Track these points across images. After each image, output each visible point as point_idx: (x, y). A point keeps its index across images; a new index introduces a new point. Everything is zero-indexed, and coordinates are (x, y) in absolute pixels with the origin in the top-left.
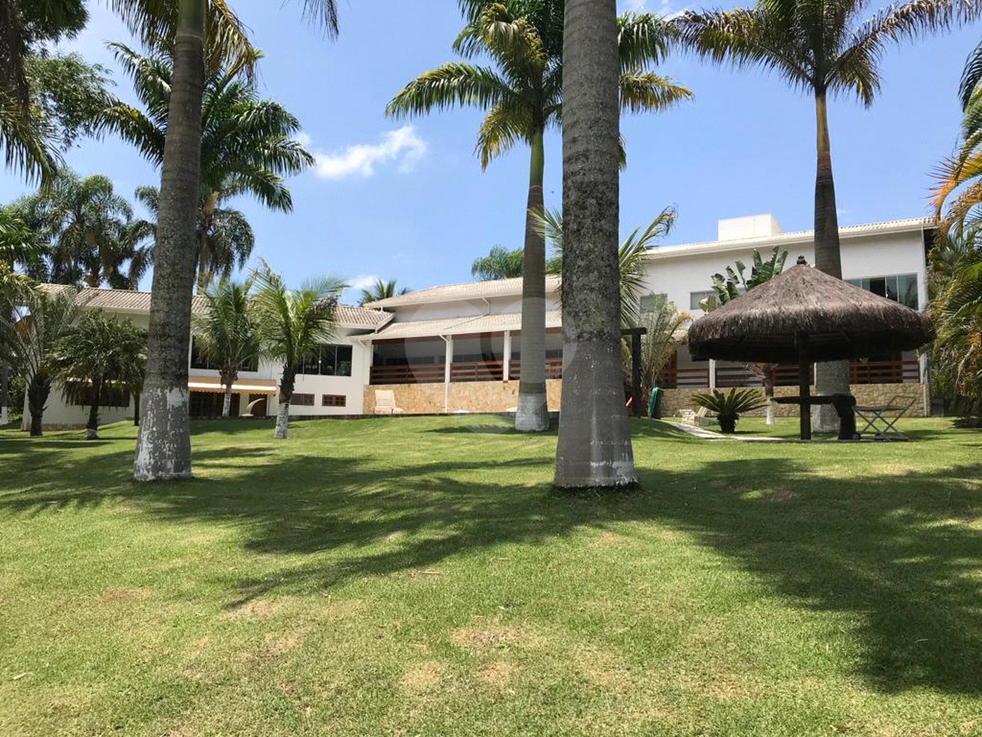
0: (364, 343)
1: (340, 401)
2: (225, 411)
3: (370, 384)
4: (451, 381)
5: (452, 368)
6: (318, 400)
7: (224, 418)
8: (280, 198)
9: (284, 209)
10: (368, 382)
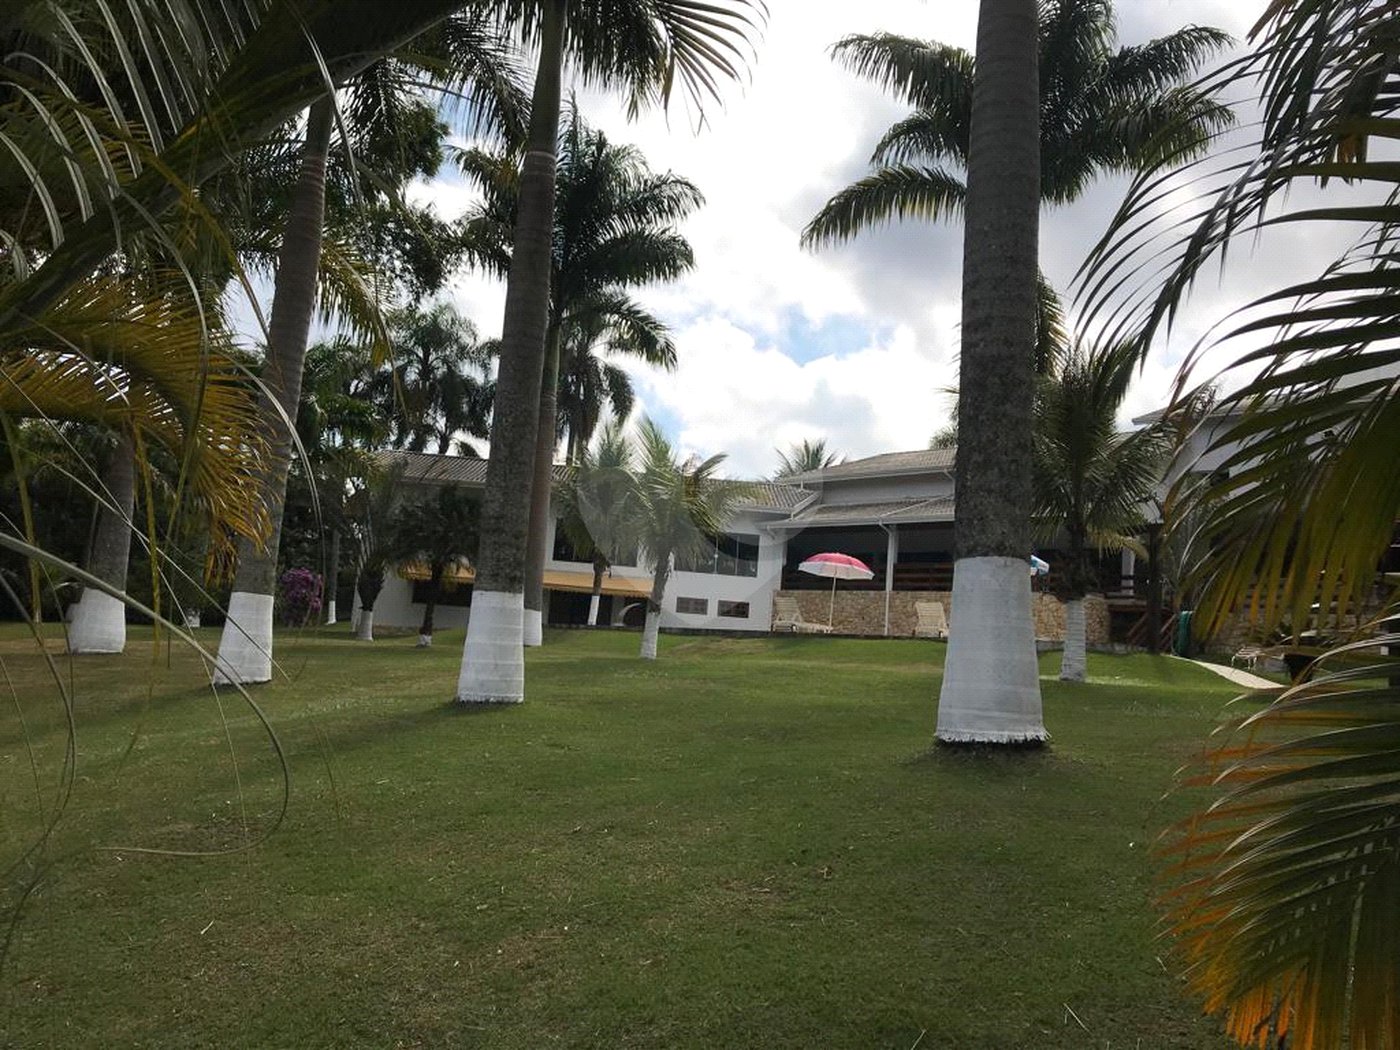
0: (775, 531)
1: (741, 610)
2: (593, 619)
3: (782, 588)
4: (894, 588)
5: (896, 570)
6: (713, 608)
7: (591, 627)
8: (663, 351)
9: (667, 365)
10: (778, 586)
